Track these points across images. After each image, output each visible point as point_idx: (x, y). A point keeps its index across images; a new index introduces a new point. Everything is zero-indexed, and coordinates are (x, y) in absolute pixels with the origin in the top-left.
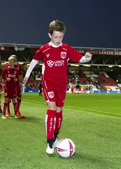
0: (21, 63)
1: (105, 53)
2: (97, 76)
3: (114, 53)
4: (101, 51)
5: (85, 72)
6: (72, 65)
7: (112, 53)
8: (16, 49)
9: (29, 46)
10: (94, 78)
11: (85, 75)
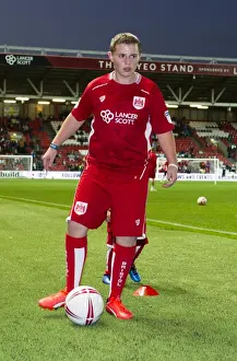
0: (23, 99)
2: (226, 135)
8: (10, 60)
9: (44, 51)
10: (217, 138)
11: (192, 132)
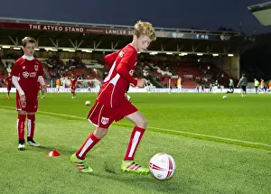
1: (114, 32)
2: (102, 67)
3: (127, 32)
4: (109, 29)
5: (84, 61)
6: (64, 49)
7: (125, 32)
10: (97, 69)
11: (83, 65)
